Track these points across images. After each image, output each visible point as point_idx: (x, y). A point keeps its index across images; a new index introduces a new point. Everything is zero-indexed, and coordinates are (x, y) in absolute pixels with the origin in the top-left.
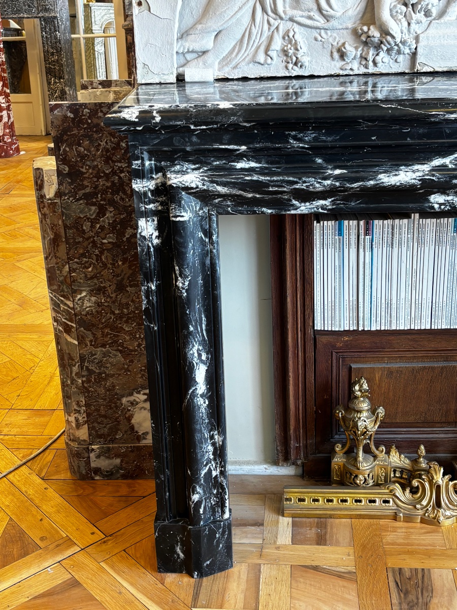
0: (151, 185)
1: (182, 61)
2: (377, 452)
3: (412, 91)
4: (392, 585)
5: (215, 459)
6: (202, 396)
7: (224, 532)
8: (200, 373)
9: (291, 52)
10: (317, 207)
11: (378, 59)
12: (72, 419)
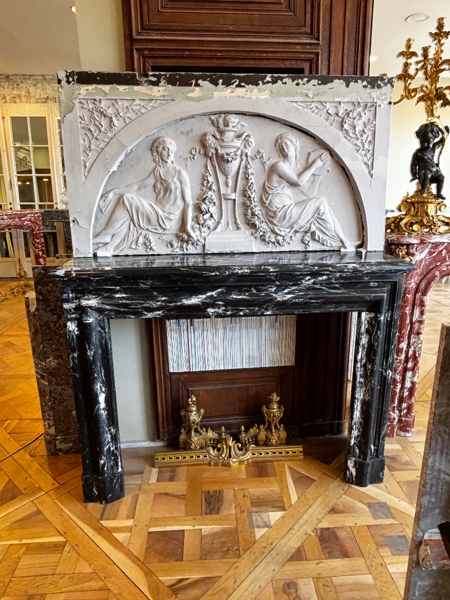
0: (73, 305)
1: (96, 247)
2: (201, 431)
3: (204, 262)
4: (204, 499)
5: (112, 442)
6: (103, 409)
7: (118, 478)
8: (102, 398)
9: (148, 244)
10: (156, 315)
11: (188, 247)
12: (46, 423)
